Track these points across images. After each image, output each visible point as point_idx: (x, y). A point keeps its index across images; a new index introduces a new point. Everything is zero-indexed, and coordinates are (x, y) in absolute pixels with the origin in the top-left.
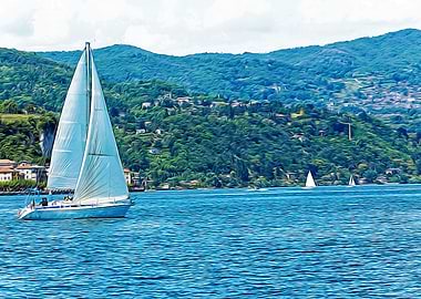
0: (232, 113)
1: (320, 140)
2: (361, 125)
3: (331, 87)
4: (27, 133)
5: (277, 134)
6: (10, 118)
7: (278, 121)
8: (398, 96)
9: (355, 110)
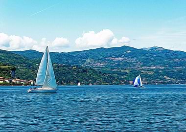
0: (58, 67)
1: (80, 74)
2: (90, 71)
3: (83, 61)
4: (7, 71)
5: (69, 72)
6: (3, 67)
7: (70, 69)
8: (99, 64)
9: (89, 67)
